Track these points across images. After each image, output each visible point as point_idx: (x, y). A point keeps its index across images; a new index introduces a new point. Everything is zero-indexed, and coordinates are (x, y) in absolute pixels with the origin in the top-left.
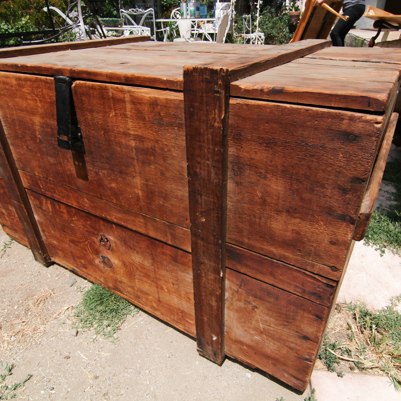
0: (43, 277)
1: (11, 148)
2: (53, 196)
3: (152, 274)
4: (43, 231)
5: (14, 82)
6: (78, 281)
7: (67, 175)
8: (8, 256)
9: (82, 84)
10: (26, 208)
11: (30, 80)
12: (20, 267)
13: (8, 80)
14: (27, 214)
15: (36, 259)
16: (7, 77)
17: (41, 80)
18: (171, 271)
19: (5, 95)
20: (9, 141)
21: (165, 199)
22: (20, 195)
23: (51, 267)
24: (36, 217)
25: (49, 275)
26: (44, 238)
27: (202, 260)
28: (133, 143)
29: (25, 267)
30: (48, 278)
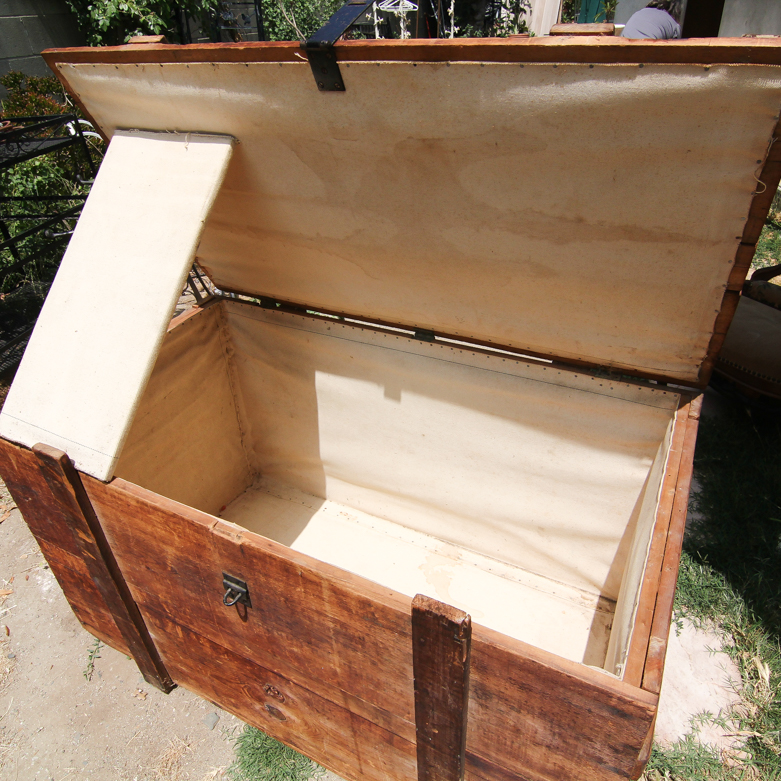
0: (166, 715)
2: (188, 626)
3: (351, 745)
4: (164, 652)
6: (222, 717)
7: (217, 616)
8: (101, 675)
15: (148, 681)
18: (383, 752)
19: (113, 508)
21: (376, 686)
22: (130, 614)
23: (173, 692)
24: (152, 635)
25: (174, 710)
26: (163, 658)
27: (432, 763)
28: (331, 625)
30: (174, 716)
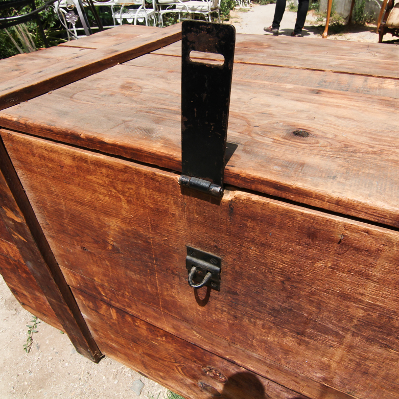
0: (97, 382)
1: (49, 240)
2: (125, 309)
4: (95, 330)
5: (68, 161)
6: (146, 384)
7: (164, 299)
8: (38, 348)
9: (254, 203)
10: (70, 309)
11: (109, 167)
12: (60, 366)
13: (54, 156)
14: (72, 316)
16: (52, 151)
17: (138, 173)
19: (43, 175)
20: (46, 232)
24: (84, 315)
25: (104, 377)
29: (67, 367)
30: (104, 383)
